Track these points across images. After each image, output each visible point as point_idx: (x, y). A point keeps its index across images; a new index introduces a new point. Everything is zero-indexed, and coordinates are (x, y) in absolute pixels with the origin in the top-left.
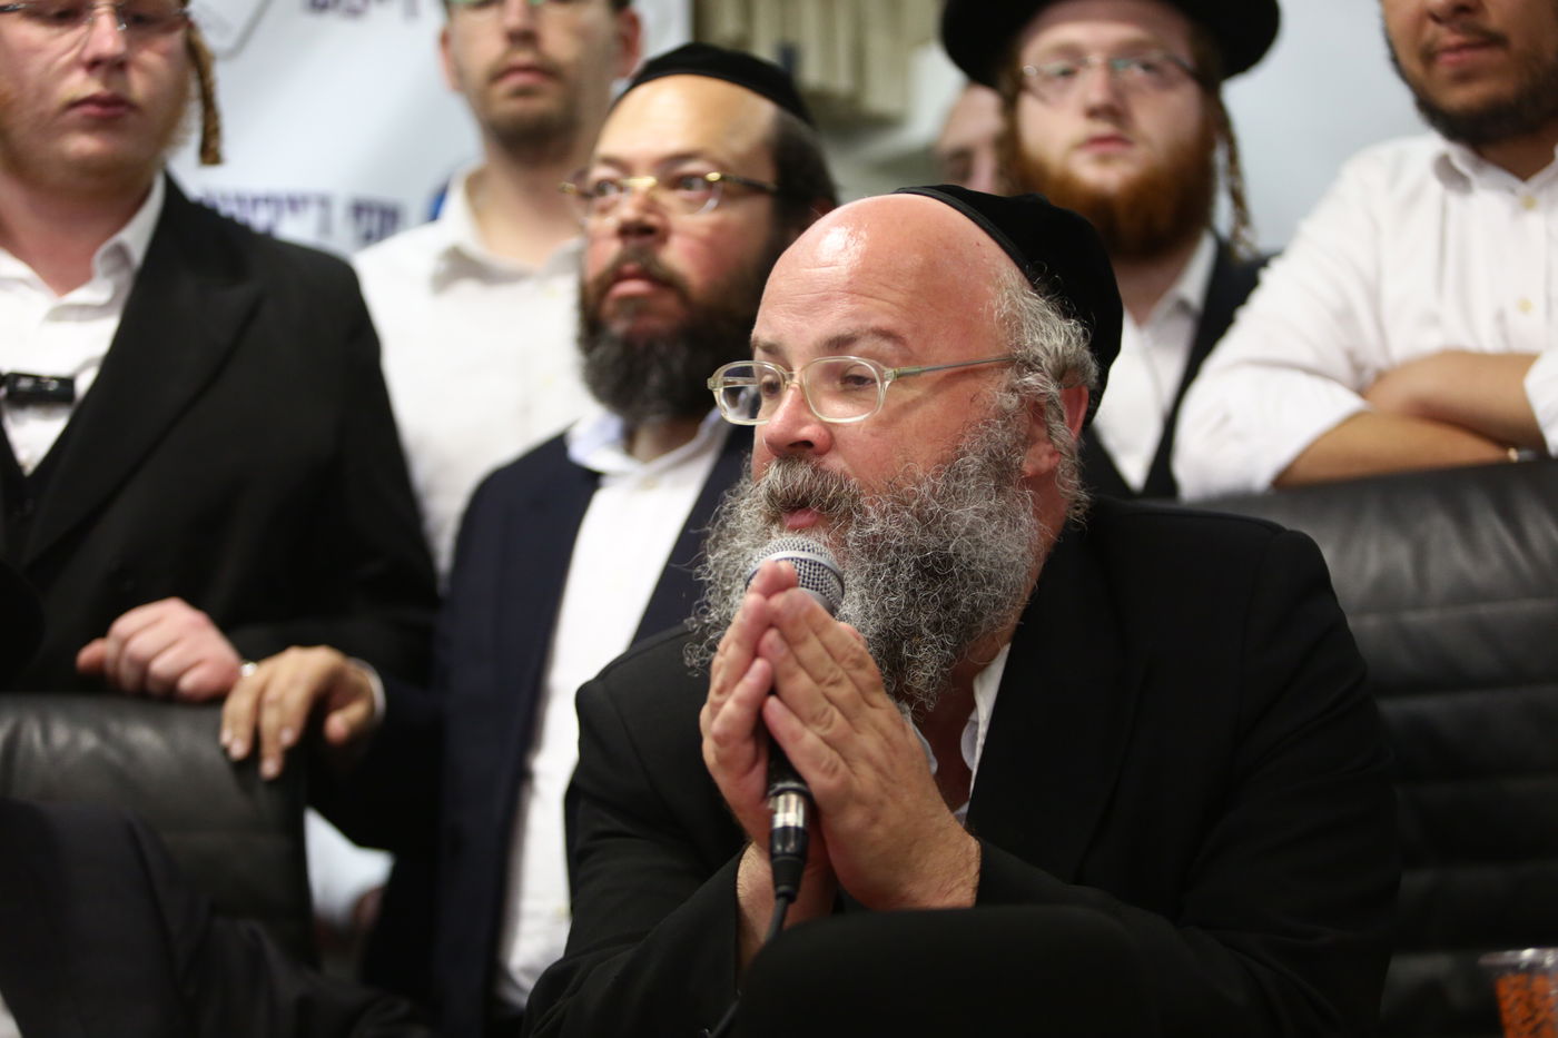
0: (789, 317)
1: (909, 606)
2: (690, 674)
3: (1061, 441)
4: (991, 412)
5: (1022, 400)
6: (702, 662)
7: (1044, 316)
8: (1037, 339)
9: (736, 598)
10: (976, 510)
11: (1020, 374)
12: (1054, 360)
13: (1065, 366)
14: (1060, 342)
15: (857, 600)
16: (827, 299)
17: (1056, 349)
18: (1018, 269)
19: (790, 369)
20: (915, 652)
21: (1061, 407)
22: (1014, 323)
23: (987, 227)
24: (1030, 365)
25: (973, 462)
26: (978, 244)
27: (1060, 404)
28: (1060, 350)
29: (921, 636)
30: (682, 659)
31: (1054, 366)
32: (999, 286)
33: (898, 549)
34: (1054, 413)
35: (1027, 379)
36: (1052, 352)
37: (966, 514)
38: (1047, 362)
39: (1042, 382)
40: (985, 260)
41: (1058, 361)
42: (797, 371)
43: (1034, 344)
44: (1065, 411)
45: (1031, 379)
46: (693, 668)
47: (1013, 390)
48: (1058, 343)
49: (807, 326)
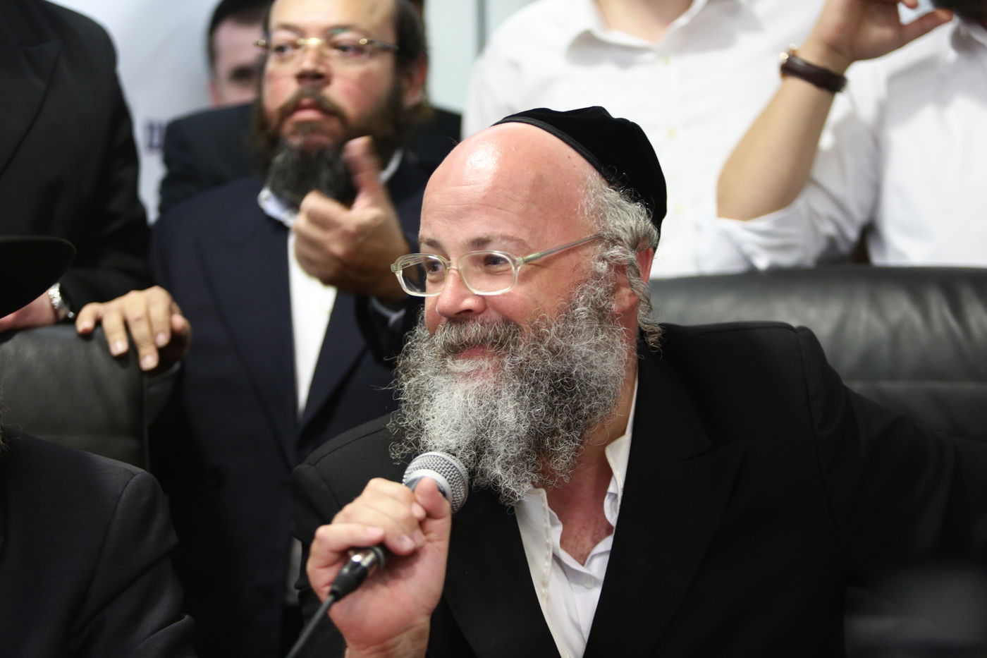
0: (443, 221)
1: (549, 413)
2: (394, 463)
3: (640, 291)
4: (589, 275)
5: (610, 266)
6: (403, 455)
7: (619, 206)
8: (617, 223)
9: (424, 411)
10: (589, 344)
11: (607, 247)
12: (630, 235)
13: (638, 238)
14: (632, 223)
15: (512, 411)
16: (469, 209)
17: (631, 228)
18: (598, 173)
19: (449, 259)
20: (556, 446)
21: (638, 268)
22: (600, 213)
23: (572, 143)
24: (615, 241)
25: (582, 310)
26: (569, 157)
27: (637, 265)
28: (634, 228)
29: (559, 435)
30: (388, 453)
31: (630, 239)
32: (587, 188)
33: (537, 374)
34: (633, 272)
35: (613, 252)
36: (629, 230)
37: (581, 346)
38: (626, 237)
39: (624, 252)
40: (575, 169)
41: (633, 236)
42: (453, 260)
43: (615, 226)
44: (640, 270)
45: (616, 251)
46: (397, 460)
47: (603, 259)
48: (631, 222)
49: (457, 229)
